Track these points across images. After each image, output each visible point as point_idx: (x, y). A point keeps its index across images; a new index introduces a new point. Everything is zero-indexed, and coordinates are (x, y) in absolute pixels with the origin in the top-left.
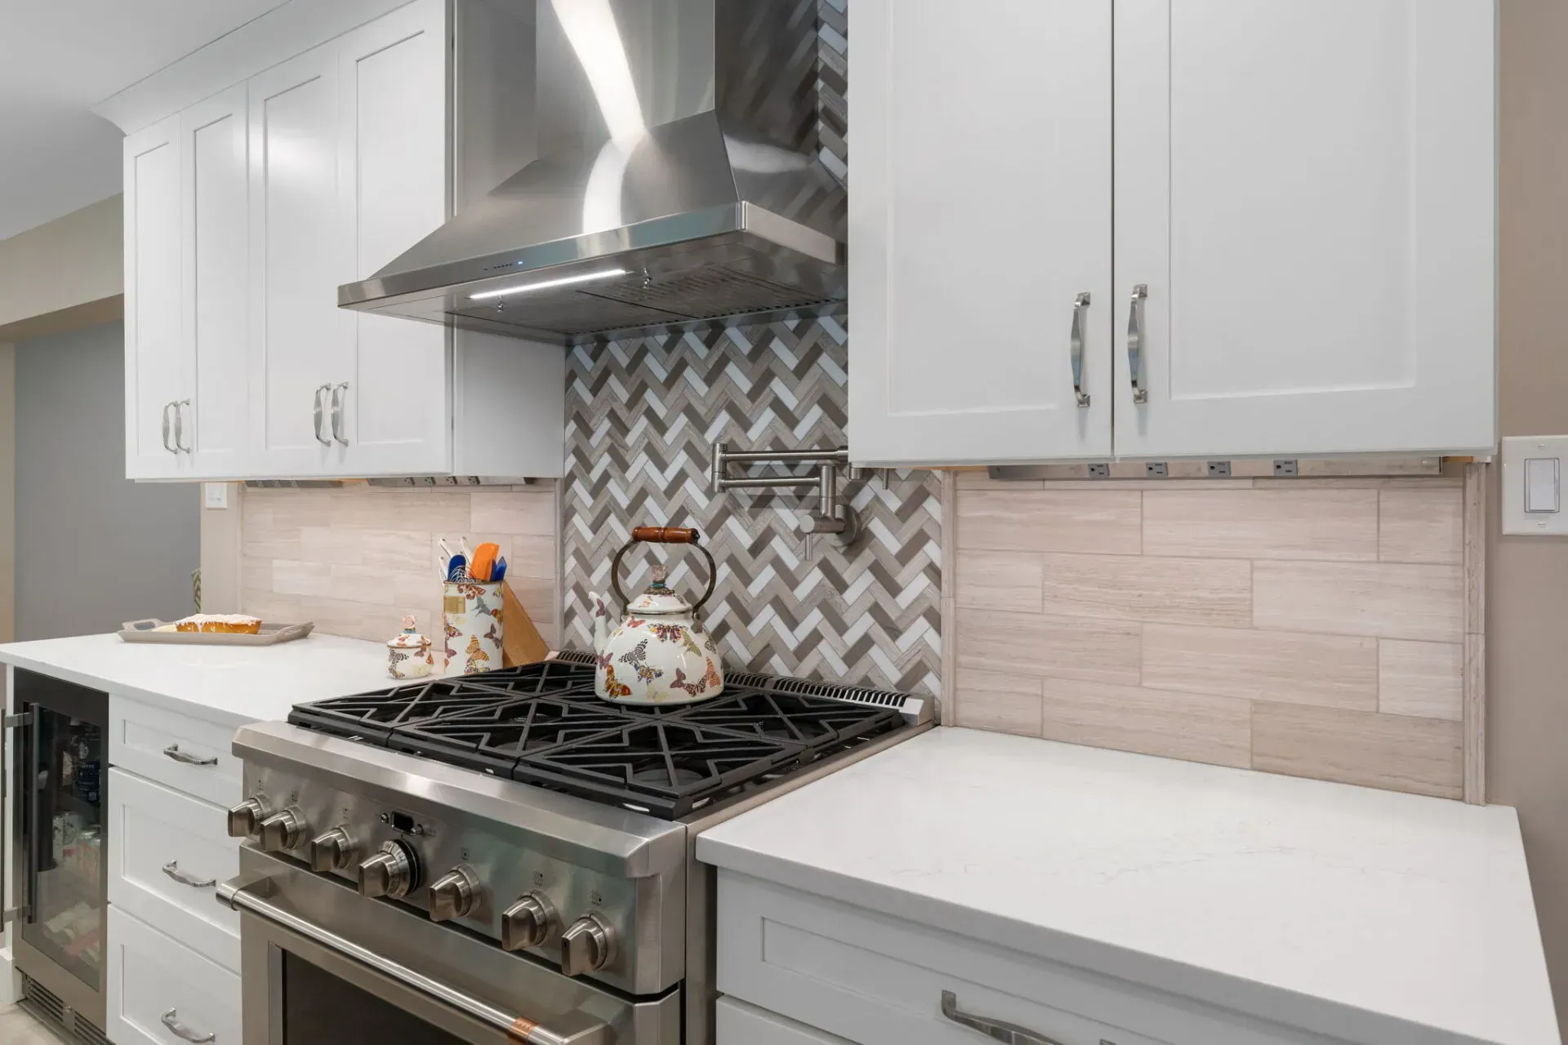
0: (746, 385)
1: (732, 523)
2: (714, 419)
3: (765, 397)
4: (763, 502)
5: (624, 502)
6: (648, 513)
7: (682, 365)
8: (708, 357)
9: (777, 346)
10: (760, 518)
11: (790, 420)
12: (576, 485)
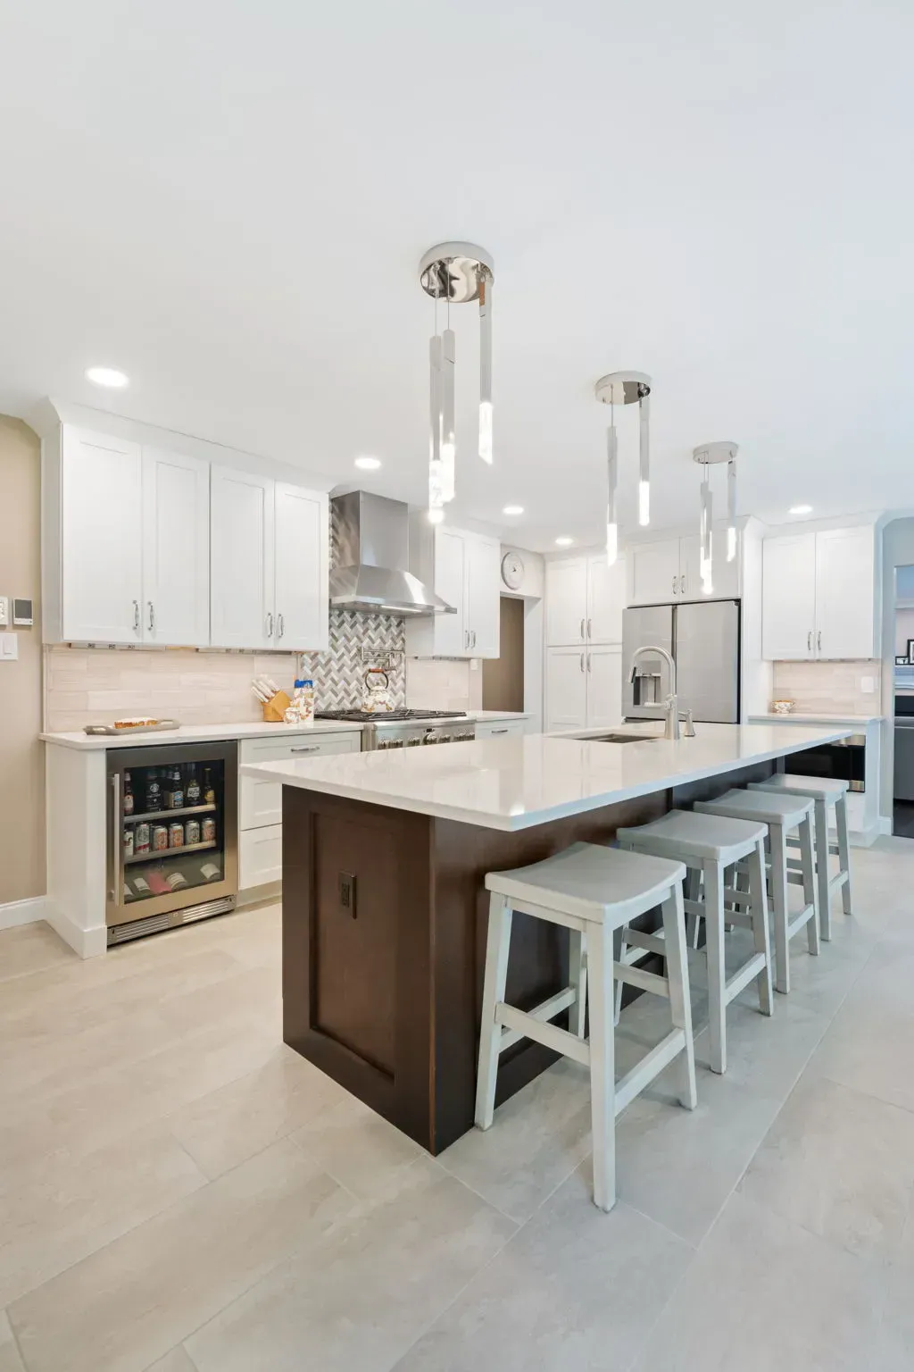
0: (362, 631)
1: (357, 668)
2: (353, 638)
3: (367, 635)
4: (366, 663)
5: (323, 662)
6: (332, 665)
7: (343, 622)
8: (351, 620)
9: (369, 621)
10: (365, 667)
11: (373, 643)
12: (305, 656)
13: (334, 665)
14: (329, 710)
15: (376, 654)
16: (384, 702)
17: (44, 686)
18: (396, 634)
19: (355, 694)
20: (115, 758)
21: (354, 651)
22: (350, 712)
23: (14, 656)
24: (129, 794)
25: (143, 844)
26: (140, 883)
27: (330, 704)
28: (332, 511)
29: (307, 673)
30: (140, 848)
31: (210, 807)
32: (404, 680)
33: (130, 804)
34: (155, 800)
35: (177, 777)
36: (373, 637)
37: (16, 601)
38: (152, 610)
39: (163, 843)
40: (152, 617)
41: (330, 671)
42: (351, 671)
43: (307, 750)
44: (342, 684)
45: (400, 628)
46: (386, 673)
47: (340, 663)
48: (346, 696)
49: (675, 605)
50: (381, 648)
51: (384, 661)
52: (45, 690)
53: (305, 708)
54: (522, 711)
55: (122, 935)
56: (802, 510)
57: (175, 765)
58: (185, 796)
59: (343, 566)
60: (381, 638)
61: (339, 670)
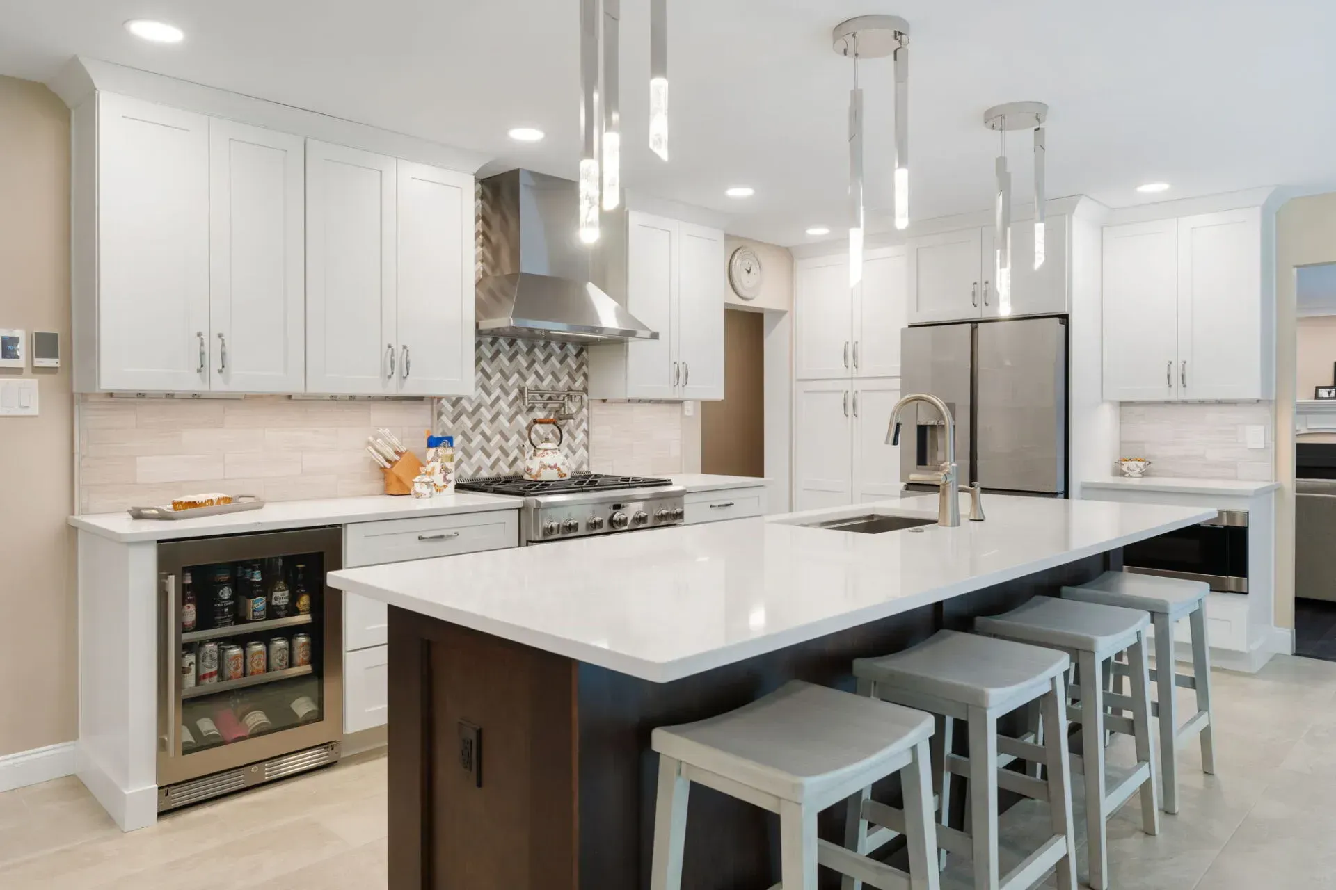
0: (525, 364)
1: (519, 417)
2: (512, 375)
3: (533, 370)
4: (531, 409)
5: (470, 409)
6: (482, 413)
7: (497, 353)
8: (510, 350)
9: (536, 350)
10: (530, 415)
11: (542, 379)
12: (443, 401)
13: (486, 414)
14: (478, 476)
15: (547, 396)
16: (556, 464)
17: (76, 450)
18: (574, 367)
19: (515, 453)
20: (169, 551)
21: (515, 392)
22: (508, 480)
23: (34, 410)
24: (190, 602)
25: (208, 671)
26: (207, 726)
27: (480, 469)
28: (483, 197)
29: (446, 425)
30: (204, 677)
31: (304, 618)
32: (587, 433)
33: (190, 613)
34: (226, 610)
35: (257, 577)
36: (541, 372)
37: (36, 333)
38: (223, 345)
39: (236, 669)
40: (223, 354)
41: (479, 422)
42: (510, 420)
43: (442, 537)
44: (497, 438)
45: (580, 359)
46: (560, 423)
47: (494, 411)
48: (502, 457)
49: (974, 323)
50: (553, 389)
51: (556, 406)
52: (76, 457)
53: (442, 475)
54: (762, 476)
55: (177, 798)
56: (1154, 188)
57: (256, 561)
58: (268, 603)
59: (498, 274)
60: (553, 374)
61: (493, 420)
